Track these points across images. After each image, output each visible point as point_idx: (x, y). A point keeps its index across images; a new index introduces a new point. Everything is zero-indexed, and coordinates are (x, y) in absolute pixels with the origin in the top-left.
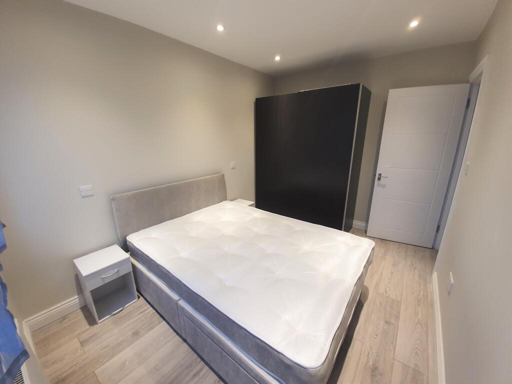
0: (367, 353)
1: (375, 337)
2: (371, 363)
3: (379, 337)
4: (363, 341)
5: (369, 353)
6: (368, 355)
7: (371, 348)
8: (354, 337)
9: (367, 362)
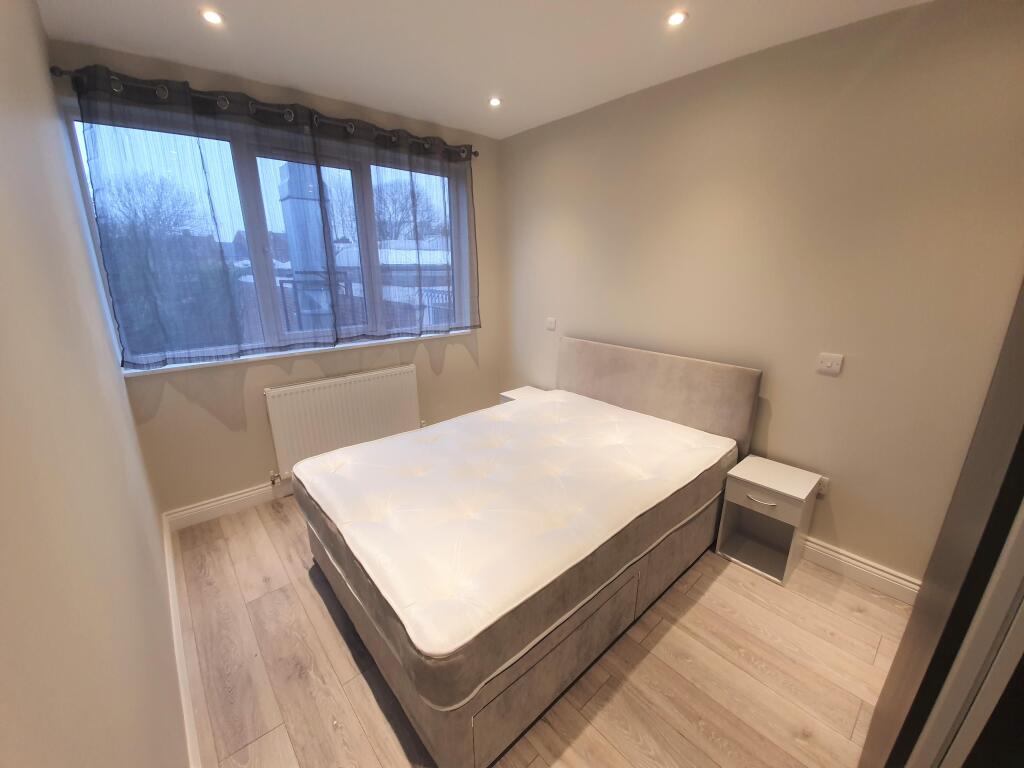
0: (326, 680)
1: (335, 719)
2: (311, 673)
3: (330, 728)
4: (345, 687)
5: (324, 682)
6: (322, 678)
7: (328, 693)
8: (361, 677)
9: (316, 669)
